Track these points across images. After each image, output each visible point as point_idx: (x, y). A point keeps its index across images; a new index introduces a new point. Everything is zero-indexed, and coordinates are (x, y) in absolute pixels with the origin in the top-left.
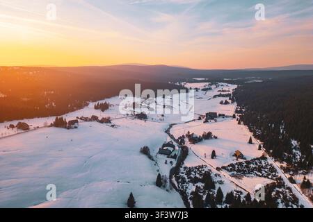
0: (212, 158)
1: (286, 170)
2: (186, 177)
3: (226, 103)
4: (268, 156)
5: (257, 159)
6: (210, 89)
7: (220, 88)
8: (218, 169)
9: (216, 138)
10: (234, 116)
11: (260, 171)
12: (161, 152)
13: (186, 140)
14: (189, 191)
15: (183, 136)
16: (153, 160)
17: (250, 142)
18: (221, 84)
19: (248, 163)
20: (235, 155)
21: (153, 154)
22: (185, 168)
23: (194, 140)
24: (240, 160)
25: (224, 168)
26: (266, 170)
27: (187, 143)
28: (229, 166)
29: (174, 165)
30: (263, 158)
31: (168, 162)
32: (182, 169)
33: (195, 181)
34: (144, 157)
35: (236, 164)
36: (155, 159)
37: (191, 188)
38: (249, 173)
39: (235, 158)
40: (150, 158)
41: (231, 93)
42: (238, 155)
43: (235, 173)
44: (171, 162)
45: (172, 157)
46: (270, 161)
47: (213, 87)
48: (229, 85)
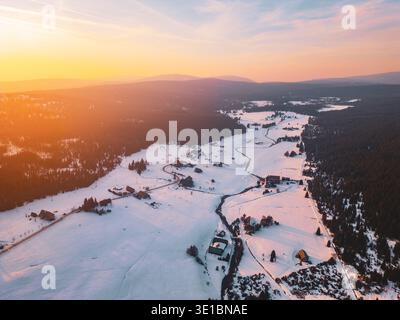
0: (272, 261)
2: (239, 293)
3: (293, 154)
4: (337, 260)
5: (325, 264)
6: (274, 124)
7: (285, 124)
8: (278, 281)
9: (277, 224)
10: (301, 183)
11: (326, 285)
12: (211, 250)
13: (242, 226)
15: (238, 220)
16: (202, 264)
17: (318, 233)
18: (288, 114)
19: (314, 270)
20: (298, 256)
21: (202, 253)
22: (240, 278)
23: (253, 229)
24: (305, 266)
25: (285, 279)
26: (333, 283)
27: (243, 236)
28: (290, 276)
29: (226, 273)
30: (332, 262)
31: (220, 268)
32: (235, 279)
34: (191, 260)
35: (299, 272)
36: (204, 262)
38: (313, 288)
39: (298, 261)
40: (199, 261)
41: (298, 133)
42: (303, 257)
43: (297, 287)
44: (223, 267)
45: (224, 259)
46: (340, 267)
47: (278, 120)
48: (299, 116)
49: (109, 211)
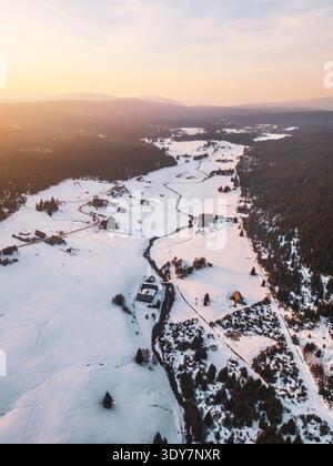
0: (205, 304)
1: (291, 323)
2: (172, 340)
3: (227, 190)
4: (272, 299)
5: (259, 304)
6: (206, 155)
7: (219, 156)
8: (212, 325)
9: (211, 265)
10: (236, 220)
11: (260, 325)
12: (140, 298)
13: (173, 269)
14: (176, 365)
15: (168, 264)
16: (129, 313)
17: (253, 273)
18: (222, 143)
19: (248, 311)
20: (233, 298)
21: (129, 302)
22: (171, 325)
23: (184, 272)
24: (240, 307)
25: (219, 322)
26: (268, 323)
27: (174, 280)
28: (225, 318)
29: (157, 320)
30: (267, 301)
31: (150, 316)
32: (167, 326)
33: (183, 347)
34: (117, 310)
35: (233, 314)
36: (132, 310)
37: (179, 359)
38: (248, 330)
39: (233, 302)
40: (126, 310)
41: (232, 166)
42: (237, 298)
43: (231, 329)
44: (153, 315)
45: (154, 307)
46: (274, 306)
47: (210, 150)
48: (233, 145)
49: (15, 261)
